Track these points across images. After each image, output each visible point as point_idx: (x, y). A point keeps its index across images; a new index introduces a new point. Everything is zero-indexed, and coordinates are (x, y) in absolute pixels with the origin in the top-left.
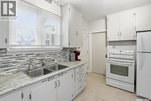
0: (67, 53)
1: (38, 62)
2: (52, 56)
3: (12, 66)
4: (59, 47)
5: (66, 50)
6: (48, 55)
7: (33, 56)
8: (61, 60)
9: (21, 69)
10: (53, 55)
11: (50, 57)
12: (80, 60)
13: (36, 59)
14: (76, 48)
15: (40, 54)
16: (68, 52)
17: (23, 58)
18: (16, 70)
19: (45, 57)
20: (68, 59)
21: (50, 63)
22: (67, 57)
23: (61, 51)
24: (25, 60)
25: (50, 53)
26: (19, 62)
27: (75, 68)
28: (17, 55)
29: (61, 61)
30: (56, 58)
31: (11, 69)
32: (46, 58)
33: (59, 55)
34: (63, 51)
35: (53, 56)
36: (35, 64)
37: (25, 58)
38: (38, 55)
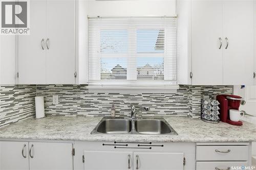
0: (194, 98)
1: (126, 107)
2: (153, 100)
3: (94, 107)
4: (170, 83)
5: (191, 90)
6: (145, 98)
7: (118, 98)
8: (176, 111)
9: (103, 113)
10: (156, 98)
11: (149, 103)
12: (239, 124)
13: (122, 101)
14: (232, 87)
15: (129, 95)
16: (194, 95)
17: (106, 98)
18: (97, 112)
19: (140, 101)
20: (197, 114)
21: (148, 114)
22: (194, 109)
23: (176, 92)
24: (108, 102)
25: (148, 95)
26: (101, 103)
27: (196, 144)
28: (99, 94)
29: (176, 114)
30: (162, 106)
31: (92, 110)
32: (141, 103)
33: (172, 101)
34: (182, 94)
35: (155, 100)
36: (122, 110)
37: (109, 99)
38: (126, 96)
